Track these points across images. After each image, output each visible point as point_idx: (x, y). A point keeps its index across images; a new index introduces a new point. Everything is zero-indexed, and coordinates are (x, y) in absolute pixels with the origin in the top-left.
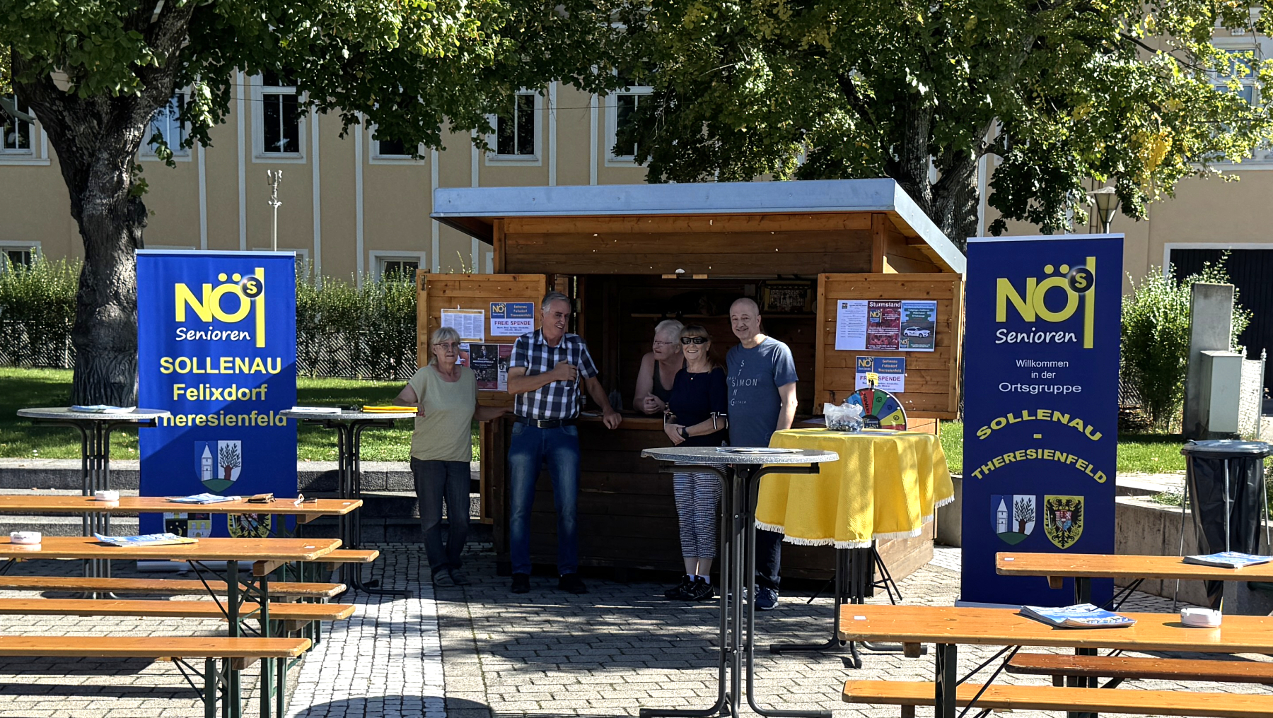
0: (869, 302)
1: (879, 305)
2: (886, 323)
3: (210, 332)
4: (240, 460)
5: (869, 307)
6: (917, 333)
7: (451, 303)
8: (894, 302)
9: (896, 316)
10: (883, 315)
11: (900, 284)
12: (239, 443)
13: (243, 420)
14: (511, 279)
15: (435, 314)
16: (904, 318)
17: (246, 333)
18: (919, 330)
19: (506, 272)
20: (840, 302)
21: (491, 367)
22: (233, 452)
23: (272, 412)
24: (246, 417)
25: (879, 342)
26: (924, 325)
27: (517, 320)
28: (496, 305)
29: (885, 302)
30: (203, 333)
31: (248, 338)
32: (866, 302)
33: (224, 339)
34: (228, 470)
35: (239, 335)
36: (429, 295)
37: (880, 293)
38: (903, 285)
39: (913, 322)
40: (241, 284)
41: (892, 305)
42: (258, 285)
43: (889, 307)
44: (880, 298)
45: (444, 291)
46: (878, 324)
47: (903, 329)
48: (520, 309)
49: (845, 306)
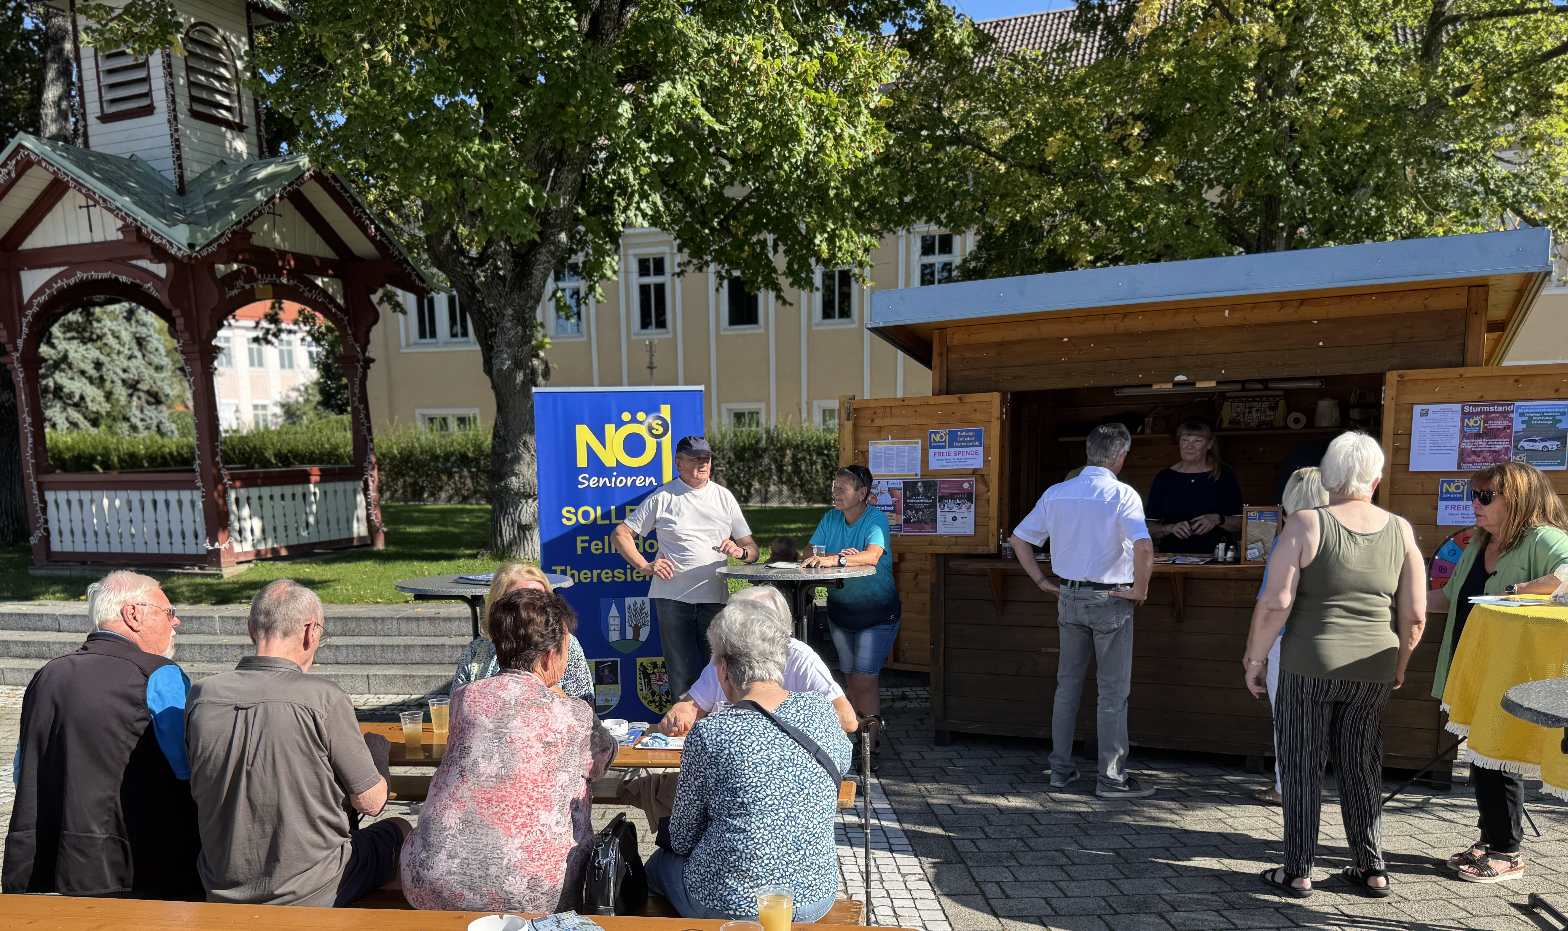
0: (1463, 407)
1: (1478, 409)
2: (1490, 434)
3: (614, 479)
4: (651, 618)
5: (1463, 413)
6: (1539, 446)
7: (880, 432)
8: (1502, 405)
9: (1506, 423)
10: (1486, 422)
11: (1511, 380)
12: (646, 600)
14: (957, 401)
15: (862, 447)
16: (1518, 426)
17: (652, 478)
18: (1543, 441)
19: (948, 393)
20: (1417, 409)
21: (929, 507)
22: (642, 609)
25: (1479, 460)
26: (1551, 435)
27: (961, 449)
28: (935, 433)
29: (1489, 406)
30: (606, 479)
31: (655, 484)
32: (1458, 407)
33: (629, 485)
34: (637, 630)
35: (645, 479)
36: (856, 426)
37: (1480, 394)
38: (1516, 381)
39: (1532, 431)
40: (646, 424)
41: (1500, 409)
42: (665, 424)
43: (1494, 412)
44: (1480, 401)
45: (873, 420)
46: (1478, 436)
47: (1518, 440)
48: (966, 436)
49: (1425, 413)
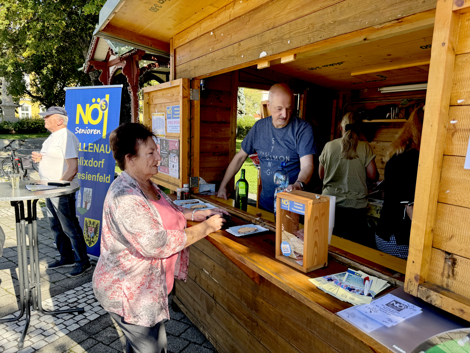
3: (86, 130)
4: (91, 199)
12: (91, 190)
13: (94, 177)
14: (170, 86)
17: (99, 131)
21: (167, 157)
22: (89, 194)
23: (105, 175)
24: (95, 176)
30: (84, 130)
31: (100, 133)
33: (91, 133)
34: (86, 203)
35: (97, 132)
36: (149, 104)
40: (100, 104)
42: (106, 105)
45: (153, 100)
48: (177, 111)
